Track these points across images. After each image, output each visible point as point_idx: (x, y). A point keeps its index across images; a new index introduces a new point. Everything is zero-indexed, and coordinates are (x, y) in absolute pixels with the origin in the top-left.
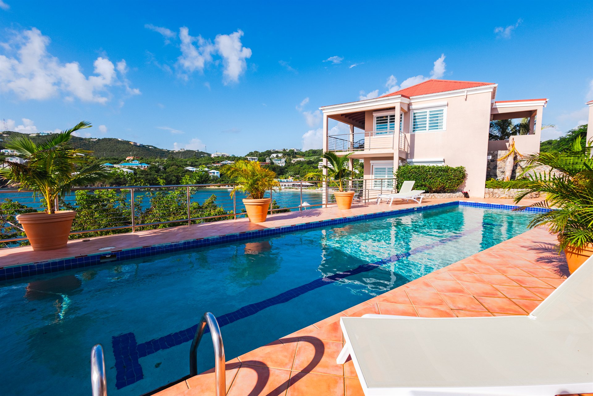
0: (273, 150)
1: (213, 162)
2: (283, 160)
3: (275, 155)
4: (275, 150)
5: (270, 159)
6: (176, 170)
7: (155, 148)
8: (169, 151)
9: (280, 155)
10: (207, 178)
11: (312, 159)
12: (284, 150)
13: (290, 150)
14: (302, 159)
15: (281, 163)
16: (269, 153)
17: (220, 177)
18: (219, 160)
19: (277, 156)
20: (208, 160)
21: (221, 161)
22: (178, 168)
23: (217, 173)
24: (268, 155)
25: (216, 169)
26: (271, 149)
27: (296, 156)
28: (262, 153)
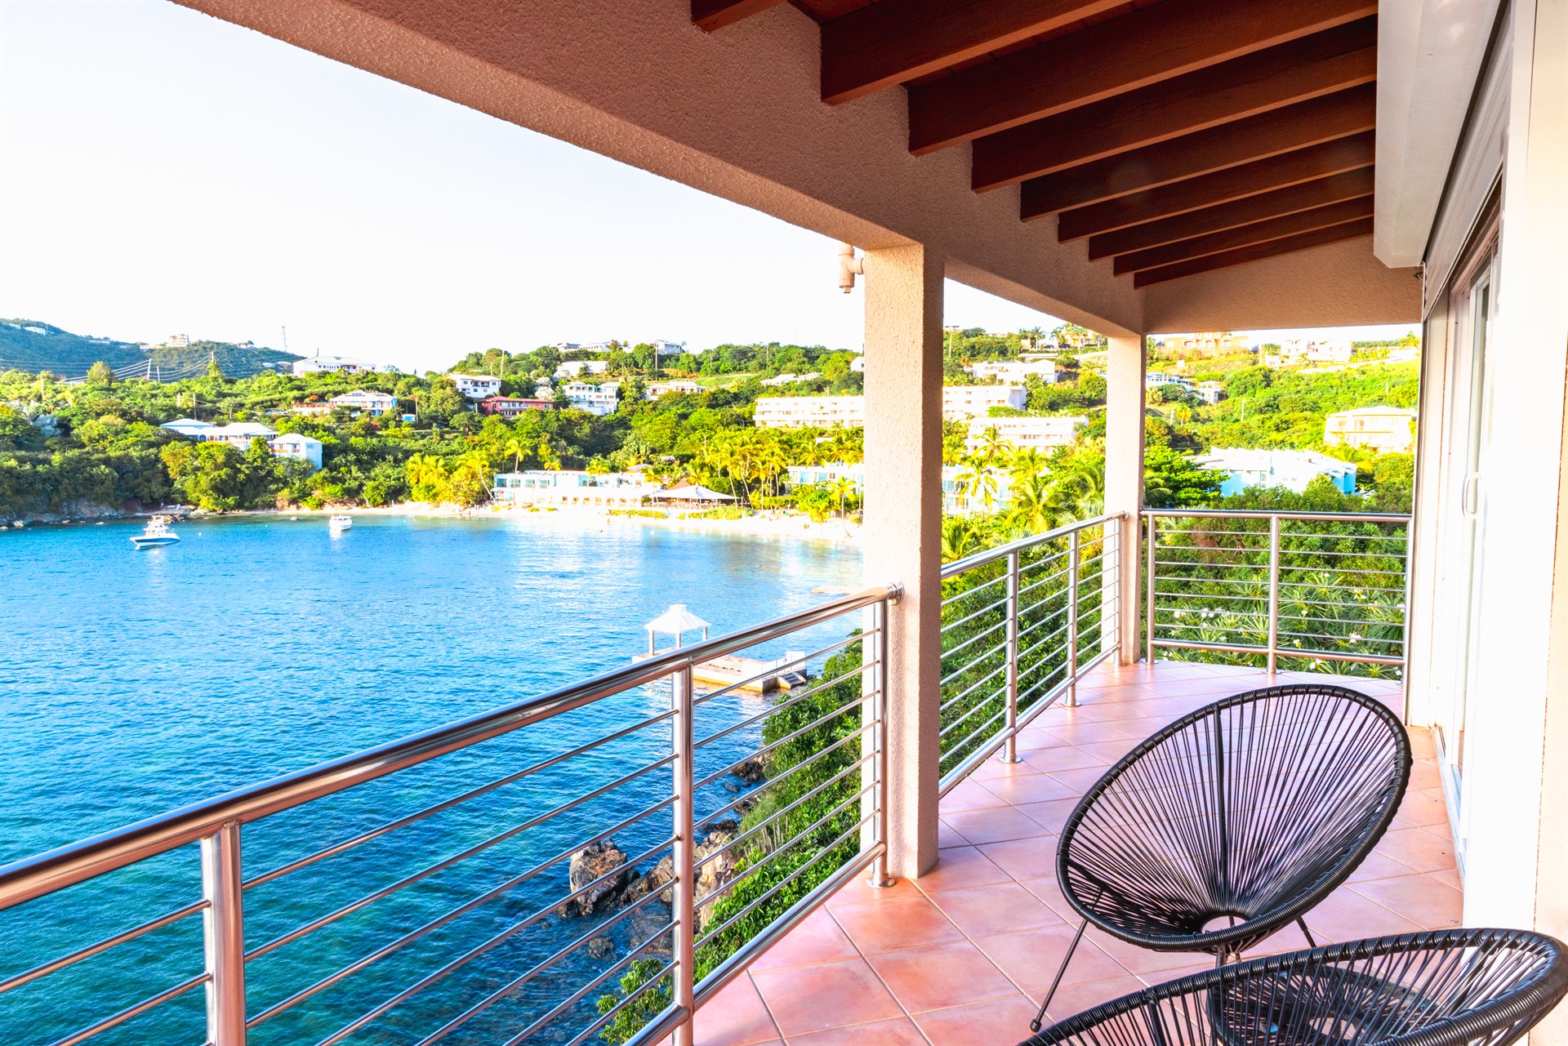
0: (569, 346)
1: (296, 398)
2: (610, 388)
3: (573, 368)
4: (576, 346)
5: (555, 384)
6: (117, 433)
7: (57, 331)
8: (118, 343)
9: (598, 367)
10: (262, 468)
11: (732, 382)
12: (616, 346)
13: (640, 347)
14: (689, 385)
15: (601, 402)
16: (550, 359)
17: (325, 465)
18: (325, 389)
19: (586, 373)
20: (276, 387)
21: (336, 394)
22: (129, 427)
23: (309, 446)
24: (547, 366)
25: (307, 428)
26: (558, 340)
27: (666, 371)
28: (524, 357)
